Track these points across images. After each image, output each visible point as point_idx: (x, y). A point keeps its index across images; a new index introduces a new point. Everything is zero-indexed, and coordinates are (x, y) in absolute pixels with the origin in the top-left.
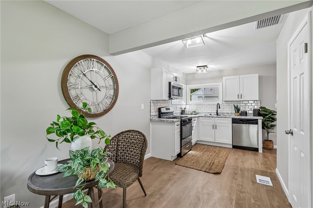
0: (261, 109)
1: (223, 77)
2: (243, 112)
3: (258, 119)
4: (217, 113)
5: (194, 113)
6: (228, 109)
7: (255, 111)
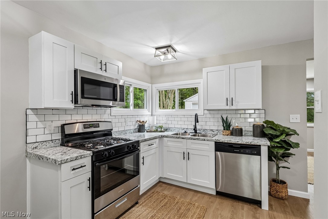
0: (265, 125)
1: (203, 69)
2: (236, 130)
3: (260, 146)
4: (194, 129)
5: (160, 130)
6: (212, 124)
7: (255, 129)
